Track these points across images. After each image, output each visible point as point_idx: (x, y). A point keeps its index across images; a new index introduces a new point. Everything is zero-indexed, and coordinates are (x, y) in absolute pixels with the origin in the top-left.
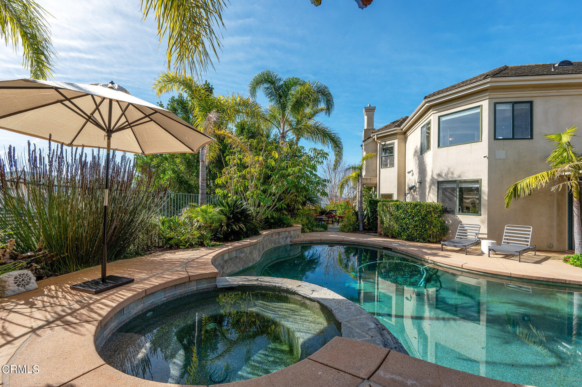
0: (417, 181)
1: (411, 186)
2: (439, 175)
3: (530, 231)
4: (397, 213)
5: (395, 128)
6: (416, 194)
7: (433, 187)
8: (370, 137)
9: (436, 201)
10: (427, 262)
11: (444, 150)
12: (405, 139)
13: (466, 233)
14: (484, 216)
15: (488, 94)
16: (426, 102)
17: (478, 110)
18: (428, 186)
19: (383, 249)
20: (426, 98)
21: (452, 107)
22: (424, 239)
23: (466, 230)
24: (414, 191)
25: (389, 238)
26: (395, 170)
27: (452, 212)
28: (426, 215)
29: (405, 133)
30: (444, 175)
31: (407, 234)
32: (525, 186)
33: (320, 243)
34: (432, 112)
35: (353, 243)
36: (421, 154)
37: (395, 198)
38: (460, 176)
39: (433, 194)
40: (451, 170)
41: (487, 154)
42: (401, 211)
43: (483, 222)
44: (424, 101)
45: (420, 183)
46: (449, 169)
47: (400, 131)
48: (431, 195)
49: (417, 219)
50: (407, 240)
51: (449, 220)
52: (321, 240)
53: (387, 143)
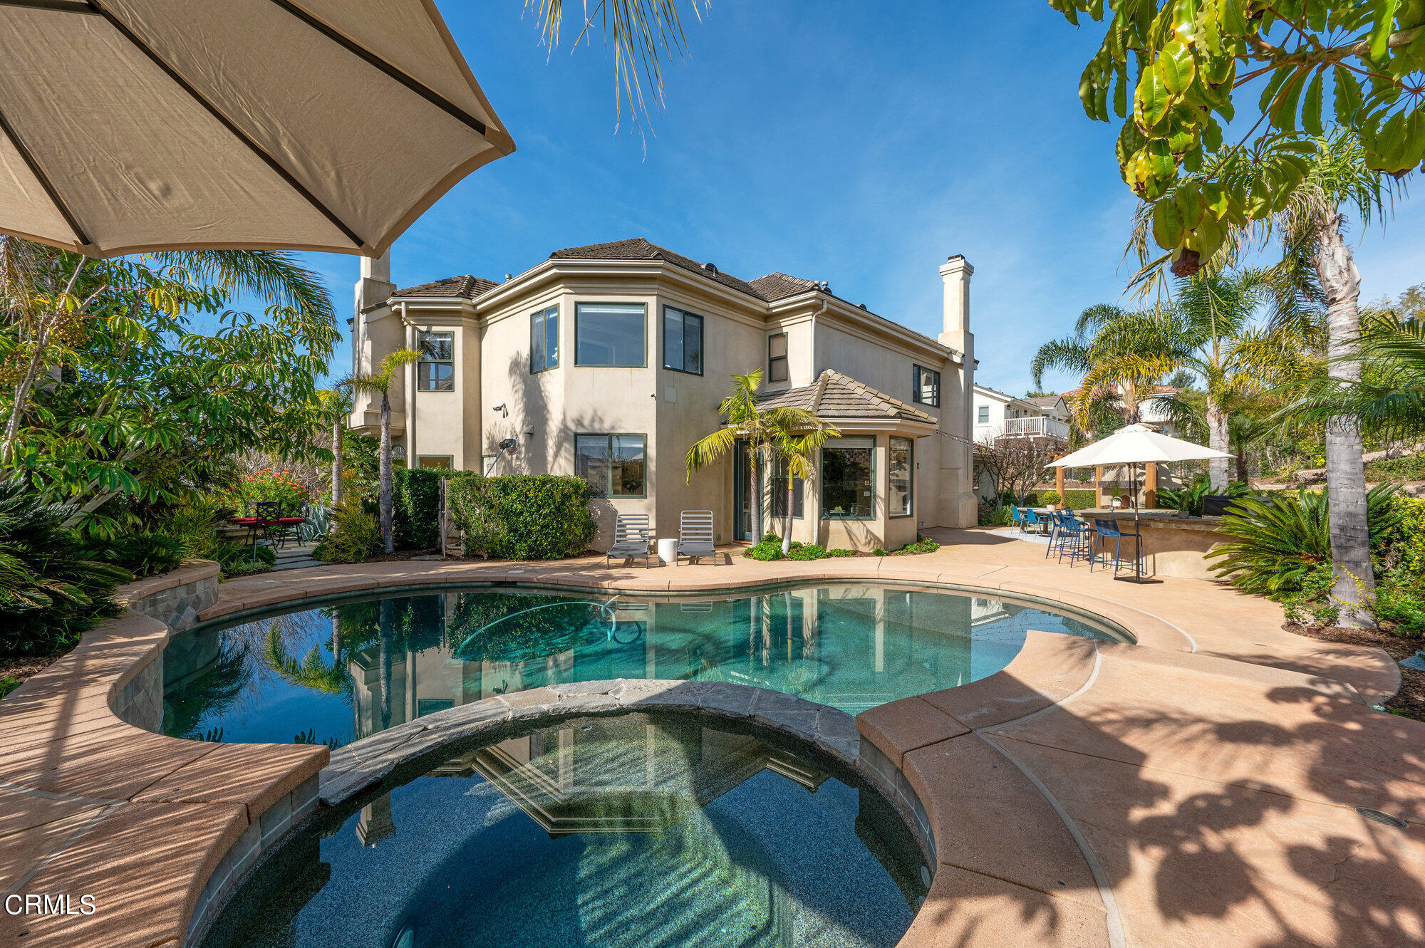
0: (518, 429)
1: (499, 439)
2: (579, 422)
3: (710, 518)
4: (503, 501)
5: (460, 300)
6: (517, 458)
7: (566, 445)
8: (385, 305)
9: (572, 473)
10: (605, 594)
11: (587, 372)
12: (481, 331)
13: (624, 531)
14: (651, 500)
15: (656, 286)
16: (554, 266)
17: (641, 311)
18: (551, 443)
19: (493, 586)
20: (553, 255)
21: (599, 291)
22: (560, 552)
23: (624, 526)
24: (511, 453)
25: (484, 561)
26: (456, 397)
27: (602, 494)
28: (563, 503)
29: (480, 316)
30: (586, 422)
31: (529, 546)
32: (707, 449)
33: (302, 605)
34: (562, 290)
35: (407, 587)
36: (532, 372)
37: (458, 465)
38: (613, 428)
39: (566, 459)
40: (599, 414)
41: (654, 392)
42: (514, 496)
43: (649, 510)
44: (550, 262)
45: (530, 435)
46: (595, 411)
47: (471, 309)
48: (561, 461)
49: (547, 511)
50: (529, 558)
51: (597, 510)
52: (306, 595)
53: (435, 329)
